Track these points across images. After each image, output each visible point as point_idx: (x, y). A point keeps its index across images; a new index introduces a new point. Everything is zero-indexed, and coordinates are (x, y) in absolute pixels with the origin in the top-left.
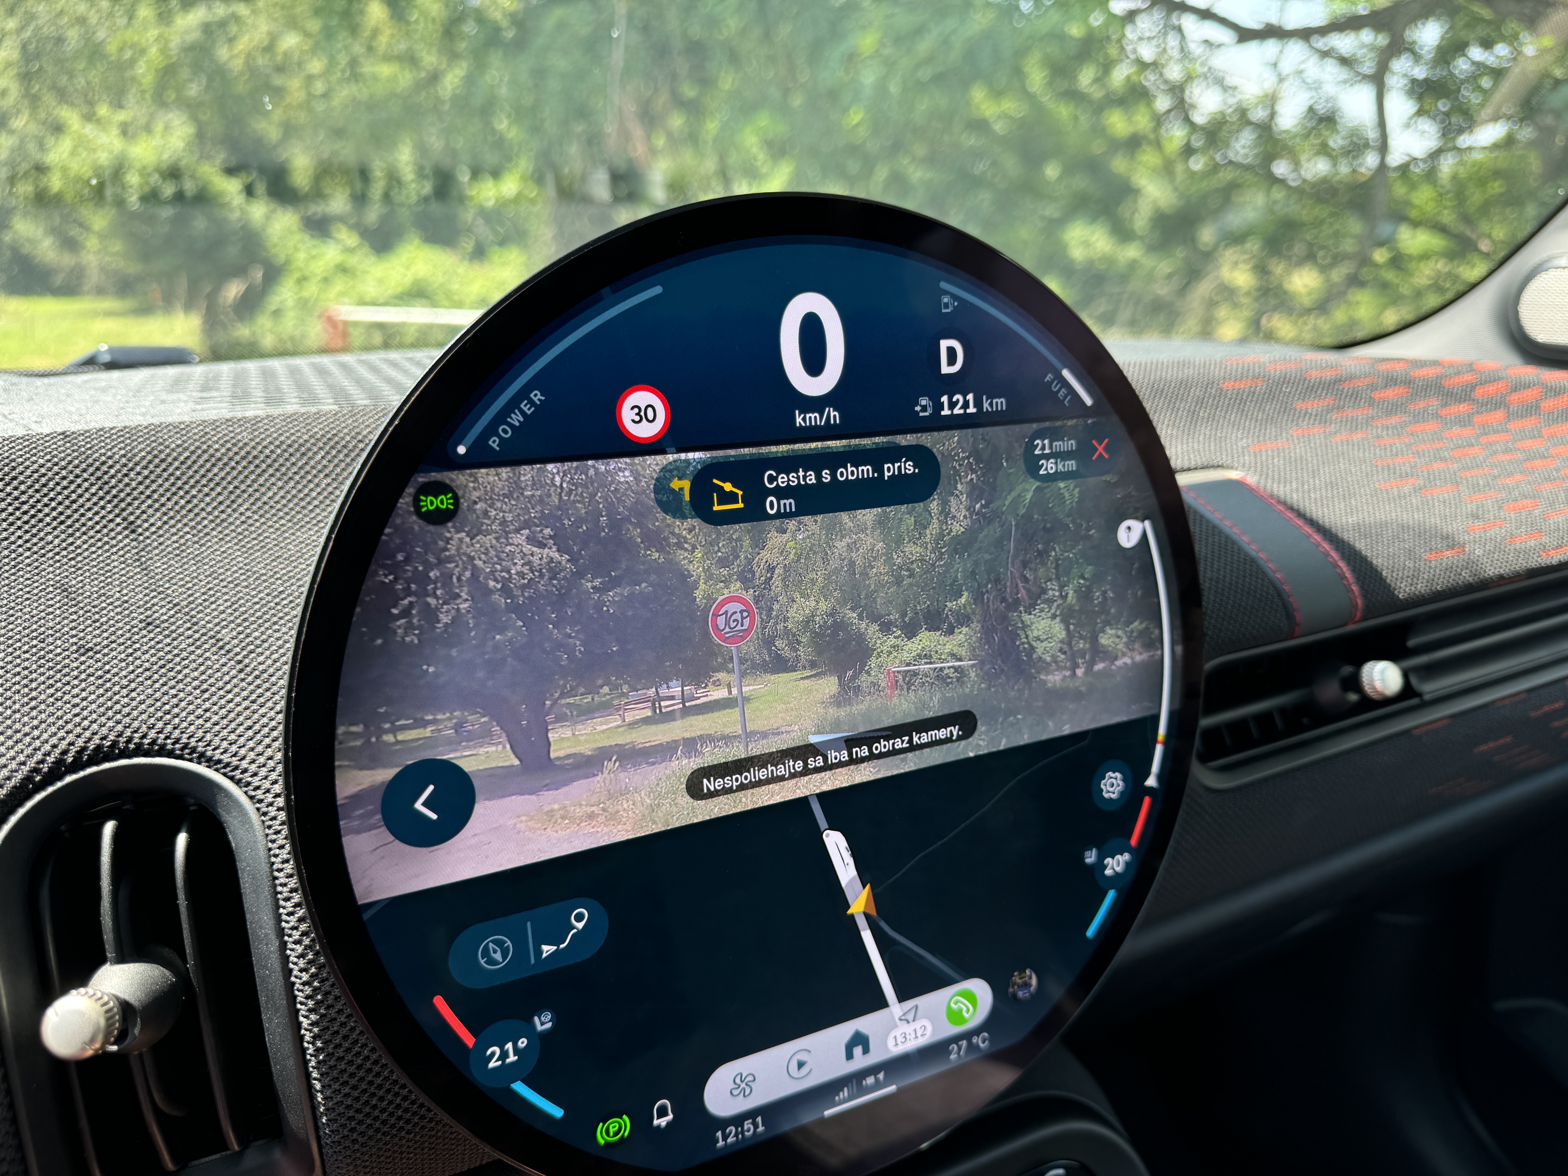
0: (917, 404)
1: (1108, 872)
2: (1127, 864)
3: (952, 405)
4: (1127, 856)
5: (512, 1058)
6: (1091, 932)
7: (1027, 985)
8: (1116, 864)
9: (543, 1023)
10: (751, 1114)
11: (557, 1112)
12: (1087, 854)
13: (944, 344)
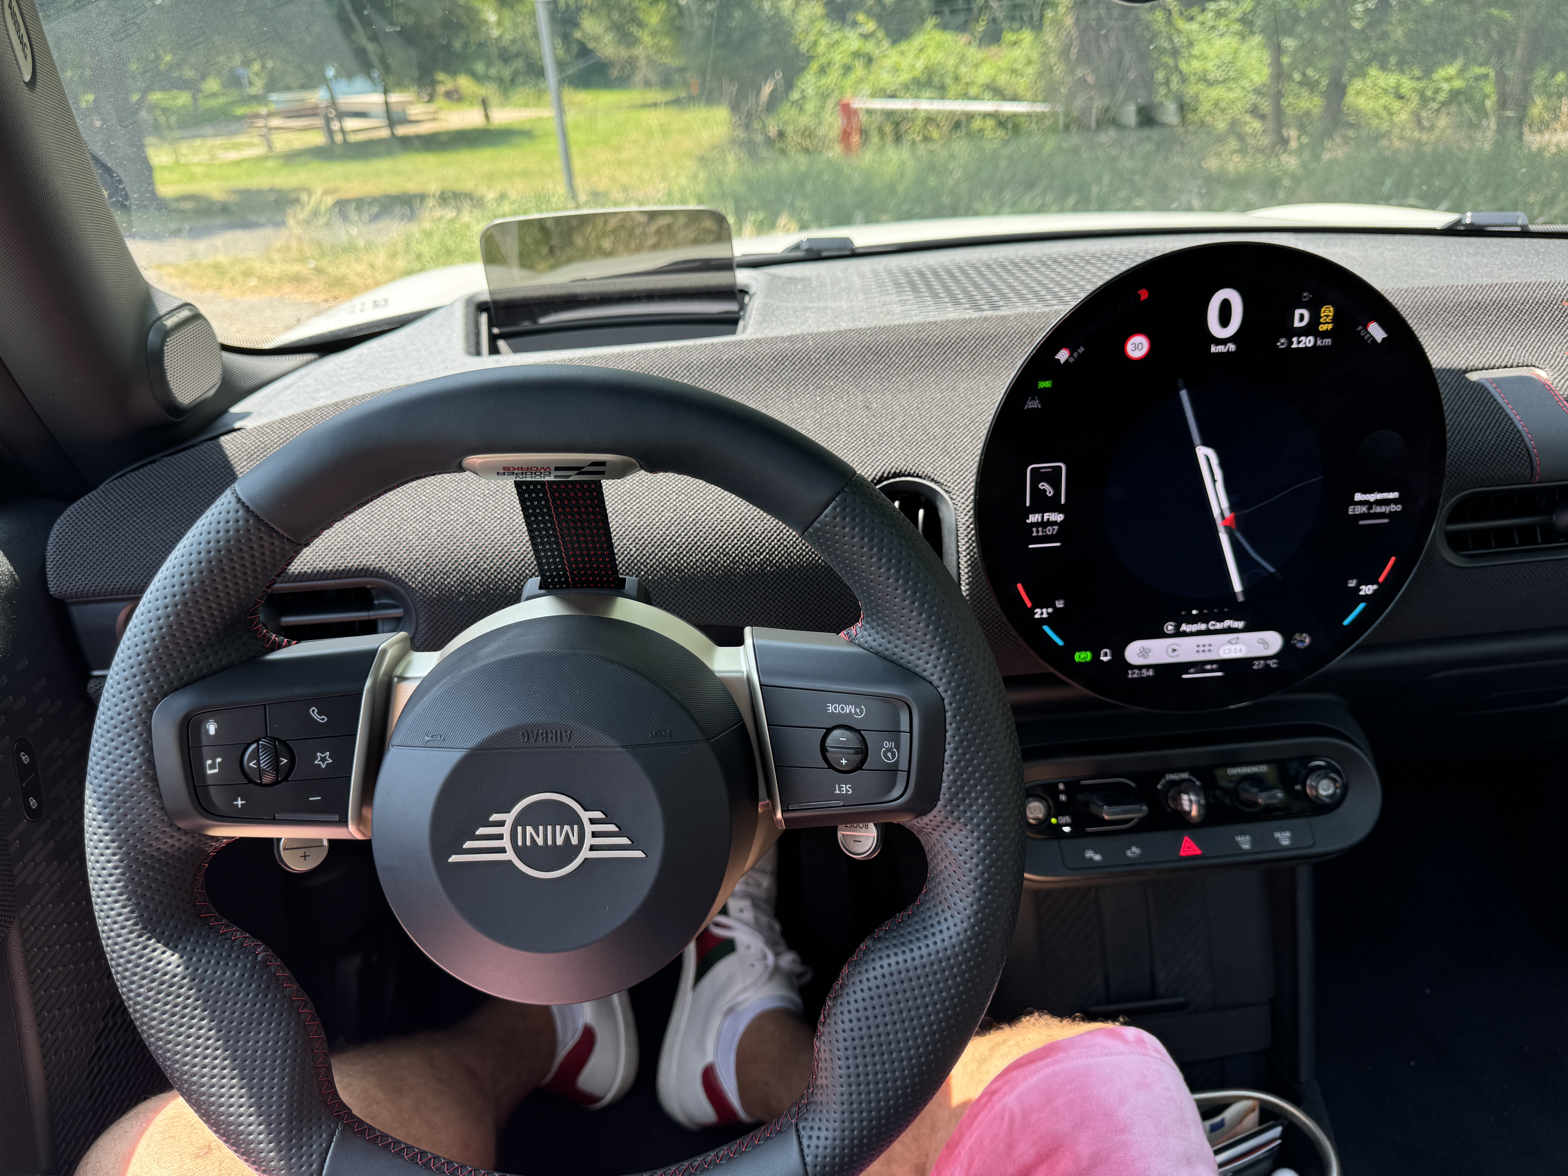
0: (1278, 341)
1: (1362, 593)
2: (1375, 591)
3: (1299, 342)
4: (1375, 587)
5: (1045, 616)
6: (1346, 622)
7: (1303, 641)
8: (1367, 590)
9: (1060, 604)
10: (1148, 667)
11: (1060, 643)
12: (1350, 581)
13: (1298, 312)
